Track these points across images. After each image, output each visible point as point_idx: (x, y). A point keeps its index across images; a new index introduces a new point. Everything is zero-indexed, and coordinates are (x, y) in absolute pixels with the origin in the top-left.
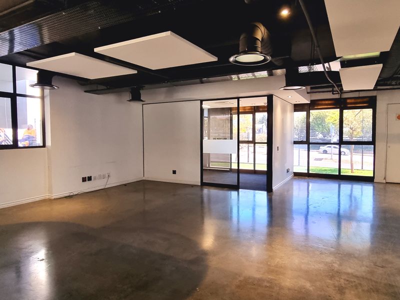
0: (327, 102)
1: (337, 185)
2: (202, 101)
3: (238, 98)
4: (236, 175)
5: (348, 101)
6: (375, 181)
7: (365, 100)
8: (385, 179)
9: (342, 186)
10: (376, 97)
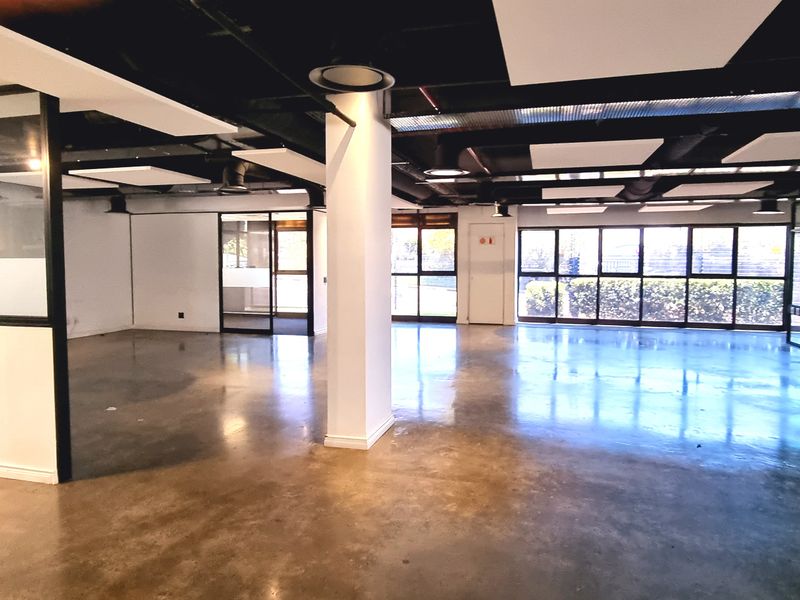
0: (402, 218)
1: (416, 329)
2: (220, 214)
3: (270, 212)
4: (268, 320)
5: (428, 218)
6: (458, 322)
7: (446, 217)
8: (468, 318)
9: (422, 329)
10: (456, 214)
